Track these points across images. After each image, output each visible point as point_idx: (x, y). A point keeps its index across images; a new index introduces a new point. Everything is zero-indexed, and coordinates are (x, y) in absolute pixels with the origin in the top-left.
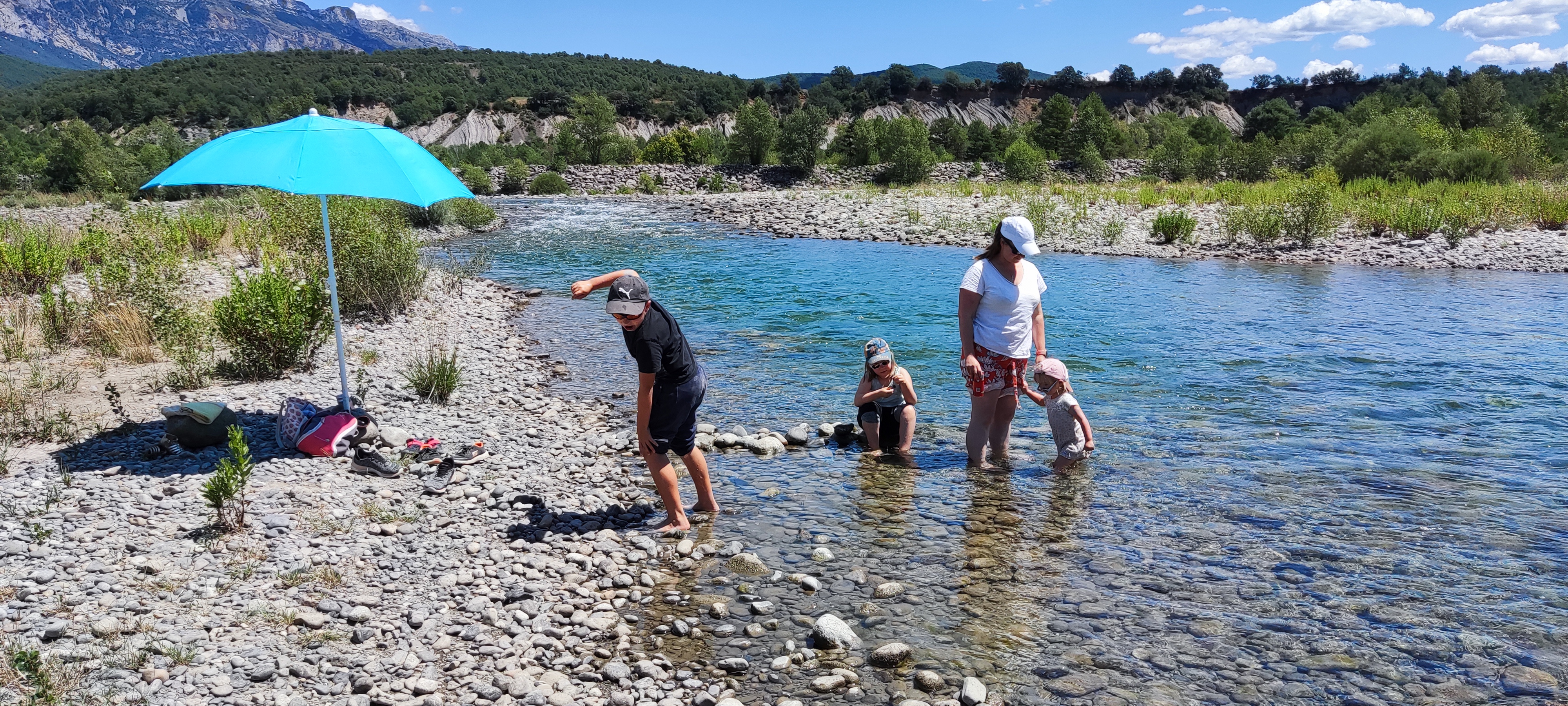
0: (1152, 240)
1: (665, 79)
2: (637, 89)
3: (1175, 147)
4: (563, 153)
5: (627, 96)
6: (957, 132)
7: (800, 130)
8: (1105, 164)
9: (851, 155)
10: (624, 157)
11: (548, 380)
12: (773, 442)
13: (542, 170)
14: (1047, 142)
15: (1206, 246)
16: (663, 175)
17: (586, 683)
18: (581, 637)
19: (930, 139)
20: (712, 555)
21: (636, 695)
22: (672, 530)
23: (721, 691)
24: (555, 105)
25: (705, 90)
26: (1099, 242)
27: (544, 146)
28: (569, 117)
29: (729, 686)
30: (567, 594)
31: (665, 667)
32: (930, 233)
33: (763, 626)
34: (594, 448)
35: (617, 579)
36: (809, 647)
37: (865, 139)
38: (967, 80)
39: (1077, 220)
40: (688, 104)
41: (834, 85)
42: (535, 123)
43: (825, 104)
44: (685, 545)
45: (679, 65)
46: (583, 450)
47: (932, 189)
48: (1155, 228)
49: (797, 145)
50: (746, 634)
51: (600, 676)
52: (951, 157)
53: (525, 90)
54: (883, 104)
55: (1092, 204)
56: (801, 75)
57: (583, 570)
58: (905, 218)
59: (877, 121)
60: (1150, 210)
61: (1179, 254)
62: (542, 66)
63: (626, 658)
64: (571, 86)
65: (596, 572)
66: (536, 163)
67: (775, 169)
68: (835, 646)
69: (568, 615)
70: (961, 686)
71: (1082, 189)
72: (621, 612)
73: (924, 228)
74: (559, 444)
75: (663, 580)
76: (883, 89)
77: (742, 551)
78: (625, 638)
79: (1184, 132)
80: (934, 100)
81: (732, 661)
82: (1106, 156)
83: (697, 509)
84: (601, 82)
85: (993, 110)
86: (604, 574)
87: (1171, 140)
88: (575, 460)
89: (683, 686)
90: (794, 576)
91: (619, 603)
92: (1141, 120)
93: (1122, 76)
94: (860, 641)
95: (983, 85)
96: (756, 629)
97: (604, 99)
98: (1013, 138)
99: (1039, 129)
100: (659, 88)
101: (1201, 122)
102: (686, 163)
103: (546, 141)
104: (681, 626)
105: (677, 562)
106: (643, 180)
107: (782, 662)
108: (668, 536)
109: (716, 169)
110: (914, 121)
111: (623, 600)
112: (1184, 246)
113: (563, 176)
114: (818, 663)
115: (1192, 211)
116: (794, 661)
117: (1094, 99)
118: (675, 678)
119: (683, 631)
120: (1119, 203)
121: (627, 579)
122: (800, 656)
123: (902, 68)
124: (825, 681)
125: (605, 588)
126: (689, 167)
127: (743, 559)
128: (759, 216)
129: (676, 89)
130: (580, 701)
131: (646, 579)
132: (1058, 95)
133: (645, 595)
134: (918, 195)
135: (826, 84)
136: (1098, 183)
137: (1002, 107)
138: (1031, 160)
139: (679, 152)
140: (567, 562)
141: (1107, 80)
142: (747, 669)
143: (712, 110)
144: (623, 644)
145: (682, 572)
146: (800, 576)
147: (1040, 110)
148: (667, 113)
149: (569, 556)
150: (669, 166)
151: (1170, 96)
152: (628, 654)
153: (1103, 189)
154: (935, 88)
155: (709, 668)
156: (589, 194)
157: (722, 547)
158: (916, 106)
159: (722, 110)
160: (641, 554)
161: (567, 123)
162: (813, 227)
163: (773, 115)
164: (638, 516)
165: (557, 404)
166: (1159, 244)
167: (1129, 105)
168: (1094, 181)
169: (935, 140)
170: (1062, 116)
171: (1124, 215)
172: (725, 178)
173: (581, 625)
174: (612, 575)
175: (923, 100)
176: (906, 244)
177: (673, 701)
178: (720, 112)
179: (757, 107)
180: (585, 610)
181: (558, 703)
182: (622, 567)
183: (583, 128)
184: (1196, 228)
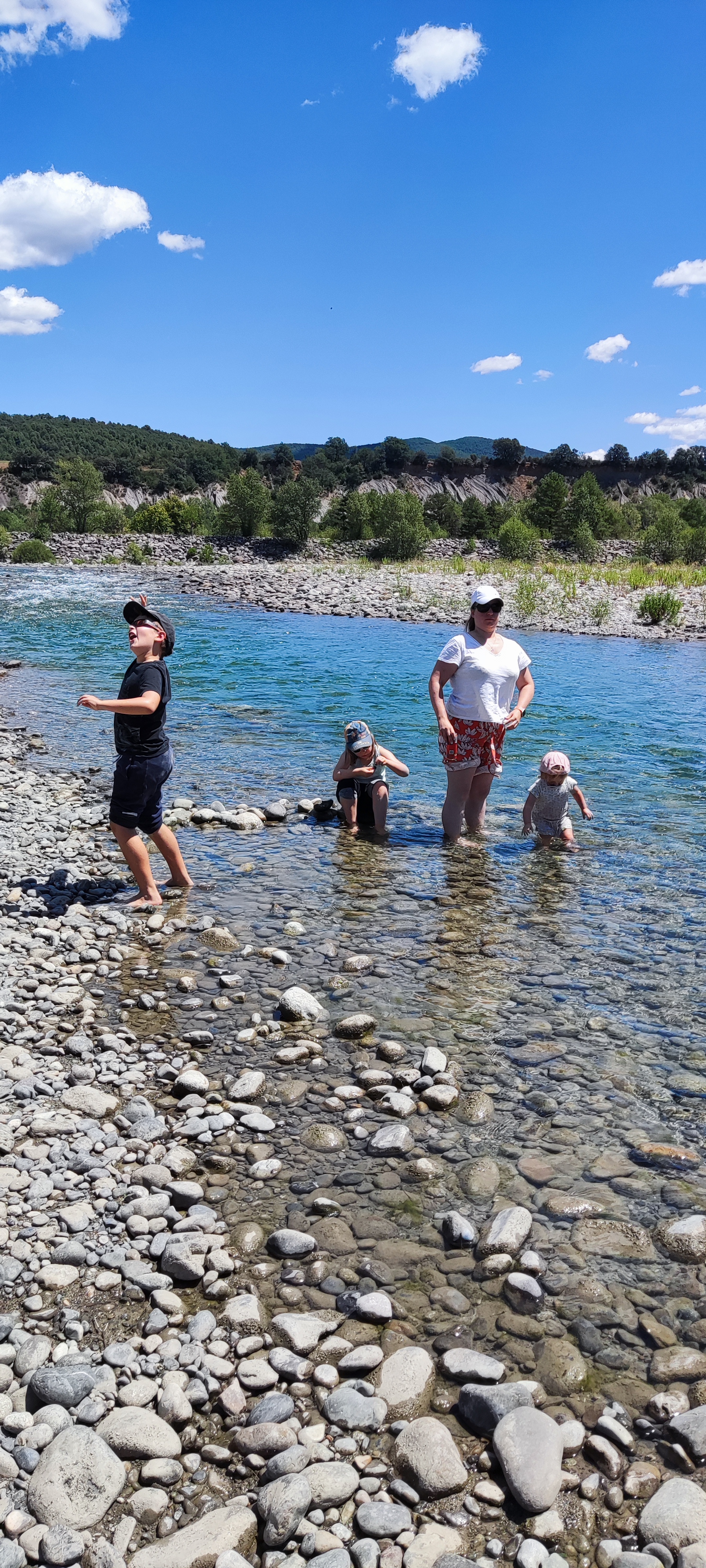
0: (639, 621)
1: (154, 446)
2: (125, 455)
3: (666, 528)
4: (47, 521)
5: (114, 462)
6: (452, 508)
7: (293, 502)
8: (598, 544)
9: (345, 529)
10: (111, 526)
11: (24, 754)
12: (251, 818)
13: (25, 538)
14: (541, 520)
15: (690, 628)
16: (151, 545)
17: (47, 1058)
18: (45, 1012)
19: (424, 515)
20: (183, 929)
21: (98, 1068)
22: (141, 903)
23: (185, 1063)
24: (39, 469)
25: (195, 457)
26: (587, 622)
27: (27, 513)
28: (54, 483)
29: (193, 1059)
30: (33, 968)
31: (129, 1041)
32: (422, 610)
33: (230, 999)
34: (67, 823)
35: (84, 954)
36: (275, 1019)
37: (358, 512)
38: (462, 456)
39: (566, 600)
40: (178, 472)
41: (329, 457)
42: (18, 488)
43: (318, 476)
44: (156, 920)
45: (169, 432)
46: (55, 825)
47: (425, 566)
48: (641, 608)
49: (289, 517)
50: (213, 1007)
51: (62, 1050)
52: (446, 534)
53: (6, 453)
54: (378, 478)
55: (582, 583)
56: (295, 445)
57: (51, 945)
58: (397, 594)
59: (371, 496)
60: (639, 591)
61: (664, 635)
62: (24, 429)
63: (90, 1032)
64: (56, 450)
65: (64, 947)
66: (19, 529)
67: (267, 541)
68: (301, 1019)
69: (32, 989)
70: (422, 1055)
71: (574, 568)
72: (87, 987)
73: (415, 605)
74: (31, 818)
75: (131, 955)
76: (378, 462)
77: (214, 925)
78: (90, 1012)
79: (675, 514)
80: (429, 475)
81: (197, 1034)
82: (598, 536)
83: (171, 884)
84: (87, 447)
85: (488, 486)
86: (72, 948)
87: (663, 521)
88: (47, 835)
89: (147, 1059)
90: (264, 950)
91: (85, 977)
92: (634, 501)
93: (617, 455)
94: (326, 1012)
95: (478, 461)
96: (223, 1002)
97: (90, 464)
98: (507, 515)
99: (533, 507)
100: (148, 455)
101: (693, 504)
102: (176, 534)
103: (29, 507)
104: (147, 1000)
105: (147, 937)
106: (131, 550)
107: (247, 1034)
108: (139, 910)
109: (207, 540)
110: (408, 496)
111: (89, 975)
112: (670, 627)
113: (47, 544)
114: (283, 1035)
115: (678, 593)
116: (259, 1034)
117: (589, 477)
118: (139, 1051)
119: (149, 1005)
120: (608, 584)
121: (95, 954)
122: (265, 1028)
123: (397, 441)
124: (289, 1053)
125: (72, 963)
126: (179, 537)
127: (214, 933)
128: (249, 590)
129: (165, 456)
130: (39, 1075)
131: (114, 953)
132: (553, 473)
133: (112, 969)
134: (411, 571)
135: (321, 455)
136: (591, 563)
137: (497, 484)
138: (525, 539)
139: (169, 522)
140: (34, 936)
141: (602, 459)
142: (211, 1041)
143: (203, 480)
144: (88, 1018)
145: (154, 946)
146: (270, 950)
147: (535, 488)
148: (156, 482)
149: (36, 931)
150: (157, 536)
151: (663, 477)
152: (92, 1028)
153: (594, 570)
154: (431, 462)
155: (174, 1041)
156: (75, 563)
157: (194, 921)
158: (412, 481)
159: (213, 479)
160: (110, 929)
161: (51, 489)
162: (304, 601)
163: (265, 486)
164: (110, 891)
165: (31, 778)
166: (645, 625)
167: (622, 485)
168: (586, 561)
169: (429, 516)
170: (556, 494)
171: (613, 596)
172: (215, 550)
173: (45, 999)
174: (79, 949)
175: (419, 474)
176: (398, 620)
177: (135, 1073)
178: (211, 481)
179: (249, 478)
180: (50, 985)
181: (16, 1077)
182: (89, 942)
183: (68, 494)
184: (682, 610)
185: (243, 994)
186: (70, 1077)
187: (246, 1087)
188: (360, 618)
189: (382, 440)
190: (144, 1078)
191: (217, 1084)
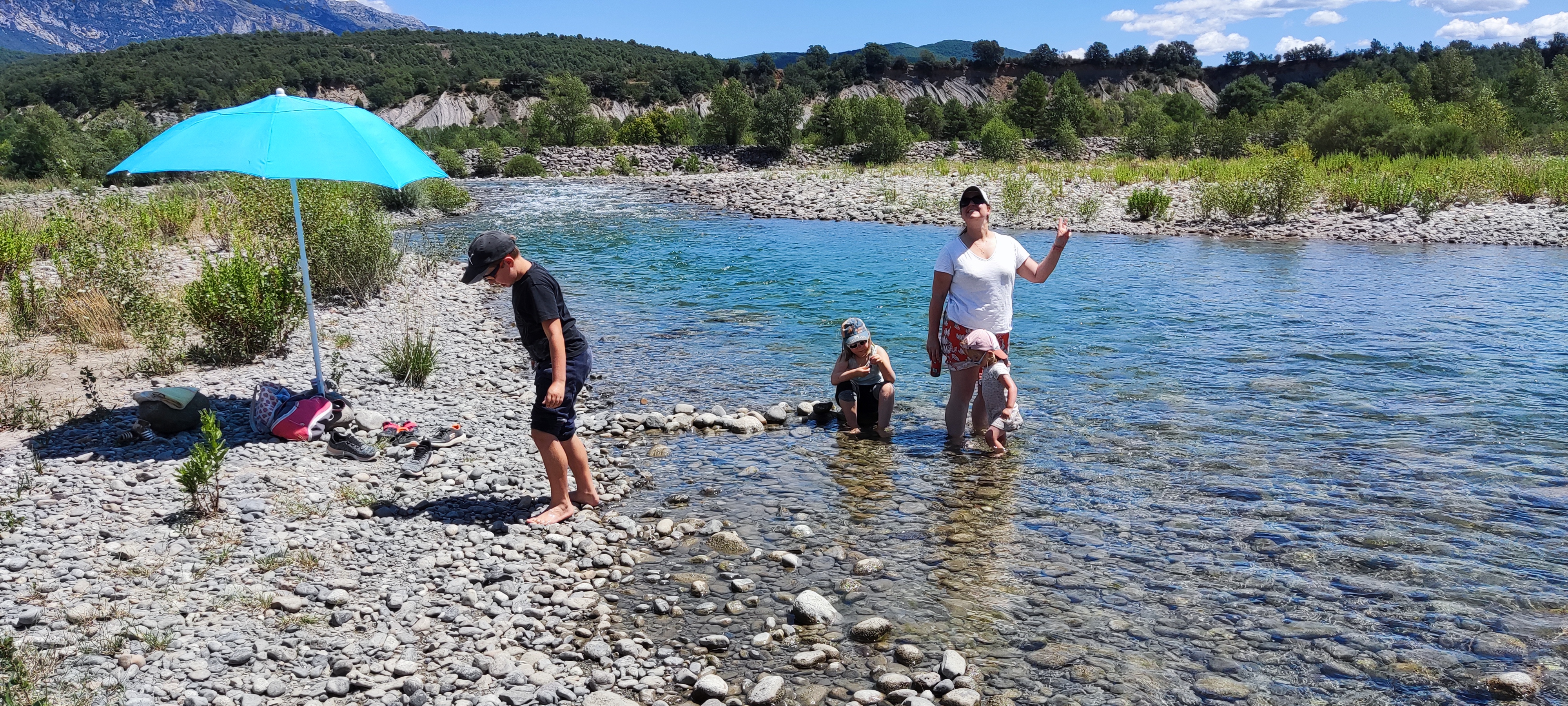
0: (1128, 217)
1: (640, 60)
2: (611, 69)
3: (1149, 124)
4: (537, 135)
5: (601, 76)
6: (933, 111)
7: (776, 111)
8: (1081, 142)
9: (828, 134)
10: (599, 139)
12: (752, 421)
13: (517, 153)
14: (1023, 120)
15: (1181, 223)
16: (638, 156)
17: (567, 663)
18: (562, 617)
19: (906, 118)
20: (692, 534)
21: (617, 673)
23: (702, 668)
24: (528, 86)
25: (680, 70)
26: (1075, 219)
27: (518, 128)
28: (543, 98)
29: (710, 663)
30: (547, 574)
31: (646, 646)
32: (907, 212)
33: (743, 603)
35: (597, 559)
36: (789, 623)
37: (842, 118)
38: (942, 59)
39: (1053, 198)
40: (663, 84)
41: (810, 64)
42: (509, 105)
43: (800, 83)
44: (665, 525)
45: (654, 46)
47: (909, 169)
48: (1130, 204)
49: (773, 124)
50: (727, 611)
51: (581, 656)
52: (928, 136)
53: (497, 71)
54: (859, 83)
55: (1068, 181)
56: (776, 54)
57: (563, 550)
58: (882, 197)
59: (853, 101)
60: (1125, 187)
61: (1154, 230)
62: (515, 47)
63: (607, 637)
64: (545, 66)
65: (576, 552)
66: (511, 145)
67: (751, 150)
68: (815, 622)
69: (548, 595)
70: (940, 659)
71: (1057, 167)
72: (601, 591)
73: (901, 207)
75: (642, 559)
76: (858, 68)
77: (722, 529)
78: (606, 617)
79: (1158, 109)
80: (910, 79)
81: (713, 638)
82: (1081, 134)
84: (575, 63)
85: (969, 88)
86: (584, 554)
87: (1146, 117)
89: (664, 664)
90: (774, 553)
91: (599, 582)
92: (1116, 98)
93: (1097, 54)
94: (840, 616)
95: (958, 63)
96: (736, 606)
97: (578, 80)
98: (989, 116)
99: (1014, 108)
100: (633, 68)
101: (1175, 100)
102: (662, 145)
103: (520, 122)
104: (662, 605)
105: (657, 542)
106: (618, 161)
107: (763, 638)
109: (692, 150)
110: (890, 100)
111: (603, 580)
112: (1160, 222)
113: (538, 158)
114: (798, 639)
115: (1167, 188)
116: (775, 638)
117: (1069, 75)
118: (657, 656)
119: (663, 609)
120: (1095, 181)
121: (607, 559)
122: (780, 632)
123: (877, 46)
124: (806, 657)
125: (585, 568)
126: (665, 148)
127: (722, 537)
128: (736, 197)
129: (650, 69)
130: (561, 680)
131: (626, 558)
132: (1033, 73)
133: (625, 574)
134: (895, 174)
135: (802, 63)
136: (1074, 162)
137: (978, 86)
138: (1007, 139)
139: (655, 133)
140: (546, 542)
141: (1082, 57)
142: (727, 646)
143: (687, 91)
144: (604, 623)
145: (663, 551)
146: (780, 554)
147: (1015, 88)
148: (642, 94)
149: (548, 537)
150: (644, 147)
151: (1145, 73)
152: (608, 633)
153: (1078, 167)
154: (911, 67)
155: (690, 645)
156: (565, 176)
157: (702, 526)
158: (892, 85)
159: (697, 90)
160: (620, 534)
161: (540, 104)
162: (790, 207)
163: (748, 95)
164: (618, 496)
166: (1134, 221)
167: (1104, 83)
168: (1069, 158)
169: (911, 119)
170: (1037, 94)
171: (1100, 193)
172: (701, 159)
173: (561, 605)
174: (592, 555)
175: (899, 78)
176: (885, 223)
177: (655, 678)
178: (695, 92)
179: (731, 87)
180: (565, 590)
181: (539, 682)
182: (602, 547)
183: (557, 109)
184: (1171, 205)
185: (756, 598)
186: (590, 682)
187: (766, 692)
188: (847, 221)
189: (862, 46)
190: (663, 683)
191: (736, 688)
